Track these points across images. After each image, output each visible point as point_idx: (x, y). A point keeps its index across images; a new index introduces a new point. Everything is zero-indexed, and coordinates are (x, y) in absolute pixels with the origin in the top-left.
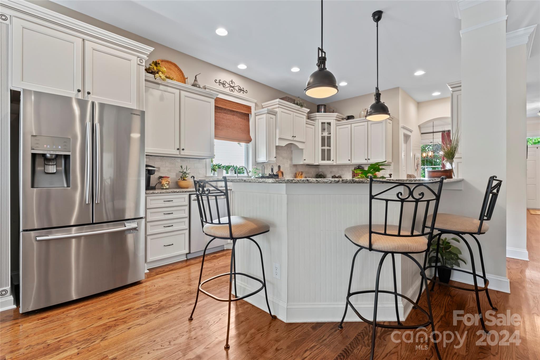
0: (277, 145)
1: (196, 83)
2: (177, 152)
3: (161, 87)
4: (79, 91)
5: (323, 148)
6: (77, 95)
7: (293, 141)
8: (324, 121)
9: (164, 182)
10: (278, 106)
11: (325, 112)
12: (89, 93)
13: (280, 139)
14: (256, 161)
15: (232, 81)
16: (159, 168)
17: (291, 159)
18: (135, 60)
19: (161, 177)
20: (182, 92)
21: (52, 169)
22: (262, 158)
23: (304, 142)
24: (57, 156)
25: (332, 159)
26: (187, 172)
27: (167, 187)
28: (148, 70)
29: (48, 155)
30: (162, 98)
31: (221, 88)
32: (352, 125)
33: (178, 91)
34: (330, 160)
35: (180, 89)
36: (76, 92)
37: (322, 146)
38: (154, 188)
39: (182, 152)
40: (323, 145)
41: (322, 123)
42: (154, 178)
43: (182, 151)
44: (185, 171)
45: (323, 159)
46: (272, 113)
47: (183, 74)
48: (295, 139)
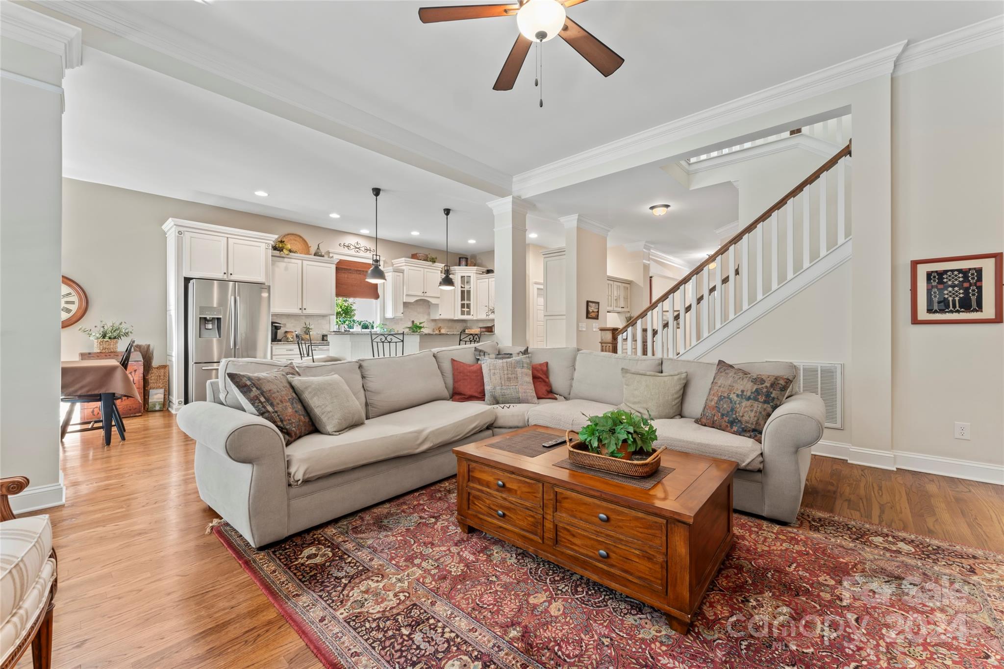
0: (404, 301)
1: (318, 251)
2: (300, 312)
3: (286, 260)
4: (225, 273)
5: (463, 302)
6: (223, 276)
7: (423, 296)
8: (463, 275)
9: (289, 336)
10: (404, 264)
11: (467, 266)
12: (231, 274)
13: (407, 295)
14: (384, 317)
15: (357, 243)
16: (285, 324)
17: (429, 314)
18: (263, 246)
19: (286, 332)
20: (304, 261)
21: (210, 326)
22: (389, 314)
23: (439, 298)
24: (213, 318)
25: (472, 313)
26: (310, 327)
27: (292, 340)
28: (275, 248)
29: (208, 318)
30: (286, 269)
31: (346, 251)
32: (490, 279)
33: (300, 262)
34: (470, 315)
35: (302, 260)
36: (222, 274)
37: (462, 301)
38: (280, 341)
39: (304, 312)
40: (463, 299)
41: (462, 277)
42: (280, 333)
43: (304, 310)
44: (308, 326)
45: (463, 313)
46: (398, 271)
47: (307, 243)
48: (425, 295)
